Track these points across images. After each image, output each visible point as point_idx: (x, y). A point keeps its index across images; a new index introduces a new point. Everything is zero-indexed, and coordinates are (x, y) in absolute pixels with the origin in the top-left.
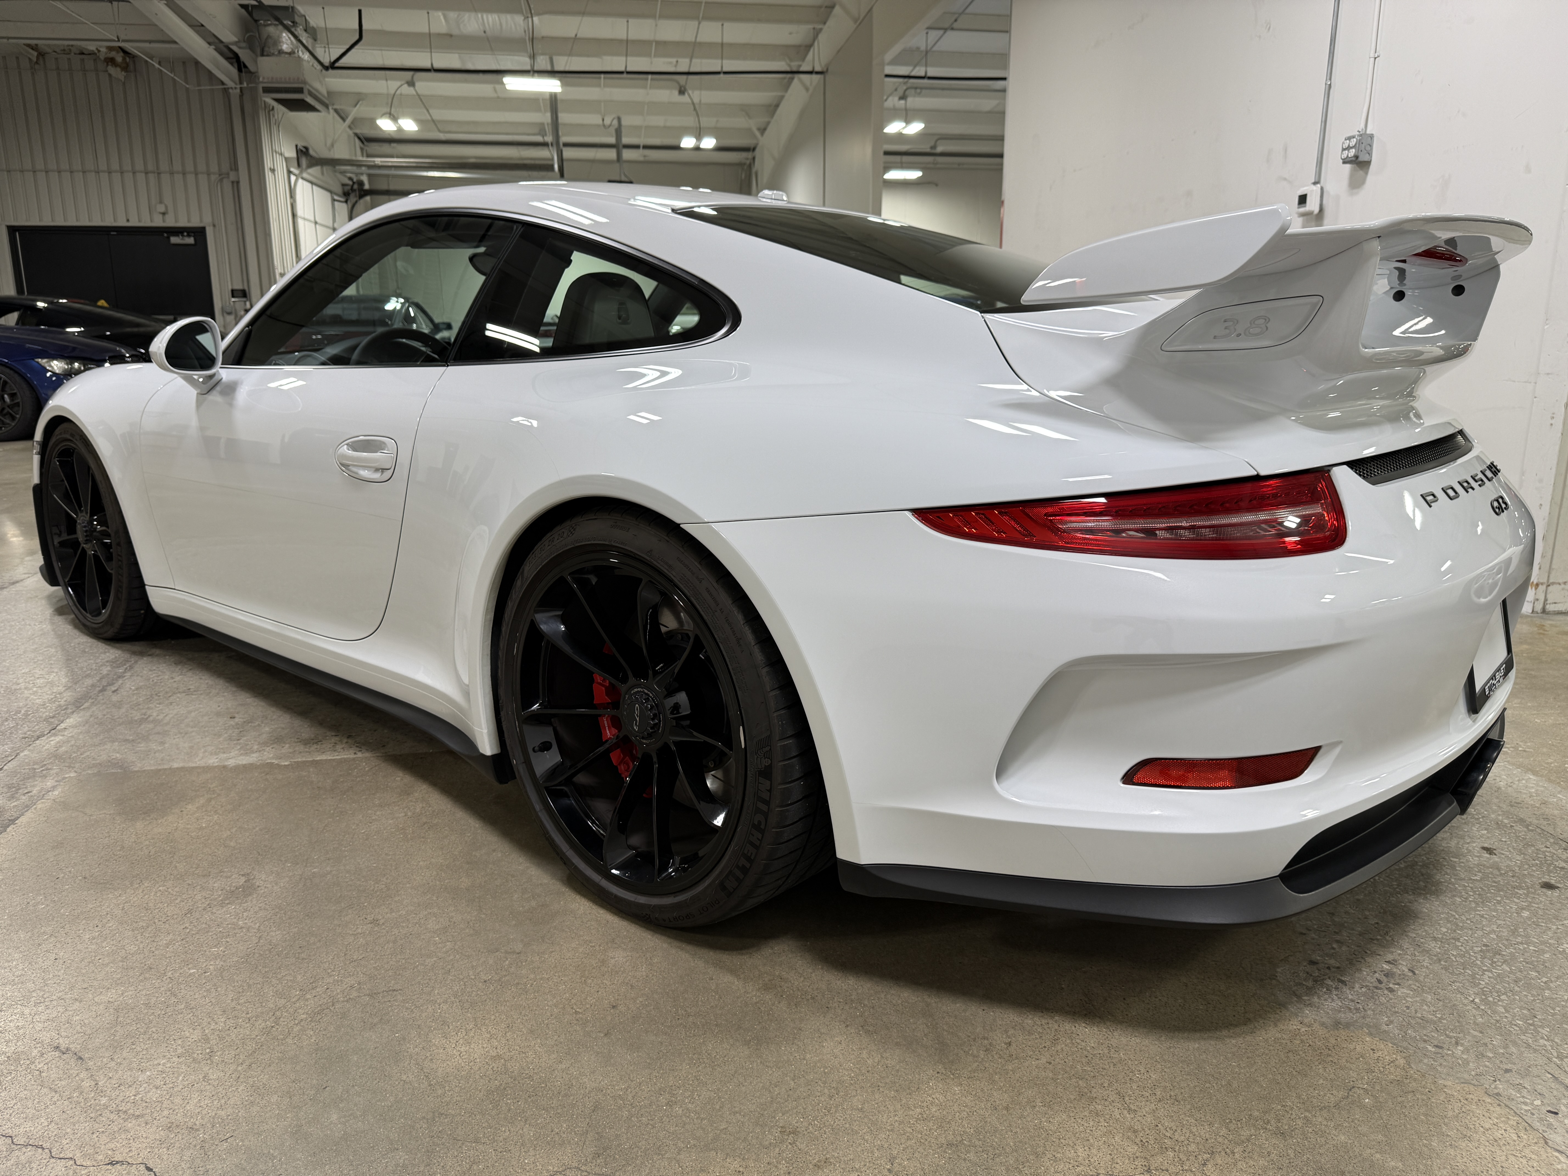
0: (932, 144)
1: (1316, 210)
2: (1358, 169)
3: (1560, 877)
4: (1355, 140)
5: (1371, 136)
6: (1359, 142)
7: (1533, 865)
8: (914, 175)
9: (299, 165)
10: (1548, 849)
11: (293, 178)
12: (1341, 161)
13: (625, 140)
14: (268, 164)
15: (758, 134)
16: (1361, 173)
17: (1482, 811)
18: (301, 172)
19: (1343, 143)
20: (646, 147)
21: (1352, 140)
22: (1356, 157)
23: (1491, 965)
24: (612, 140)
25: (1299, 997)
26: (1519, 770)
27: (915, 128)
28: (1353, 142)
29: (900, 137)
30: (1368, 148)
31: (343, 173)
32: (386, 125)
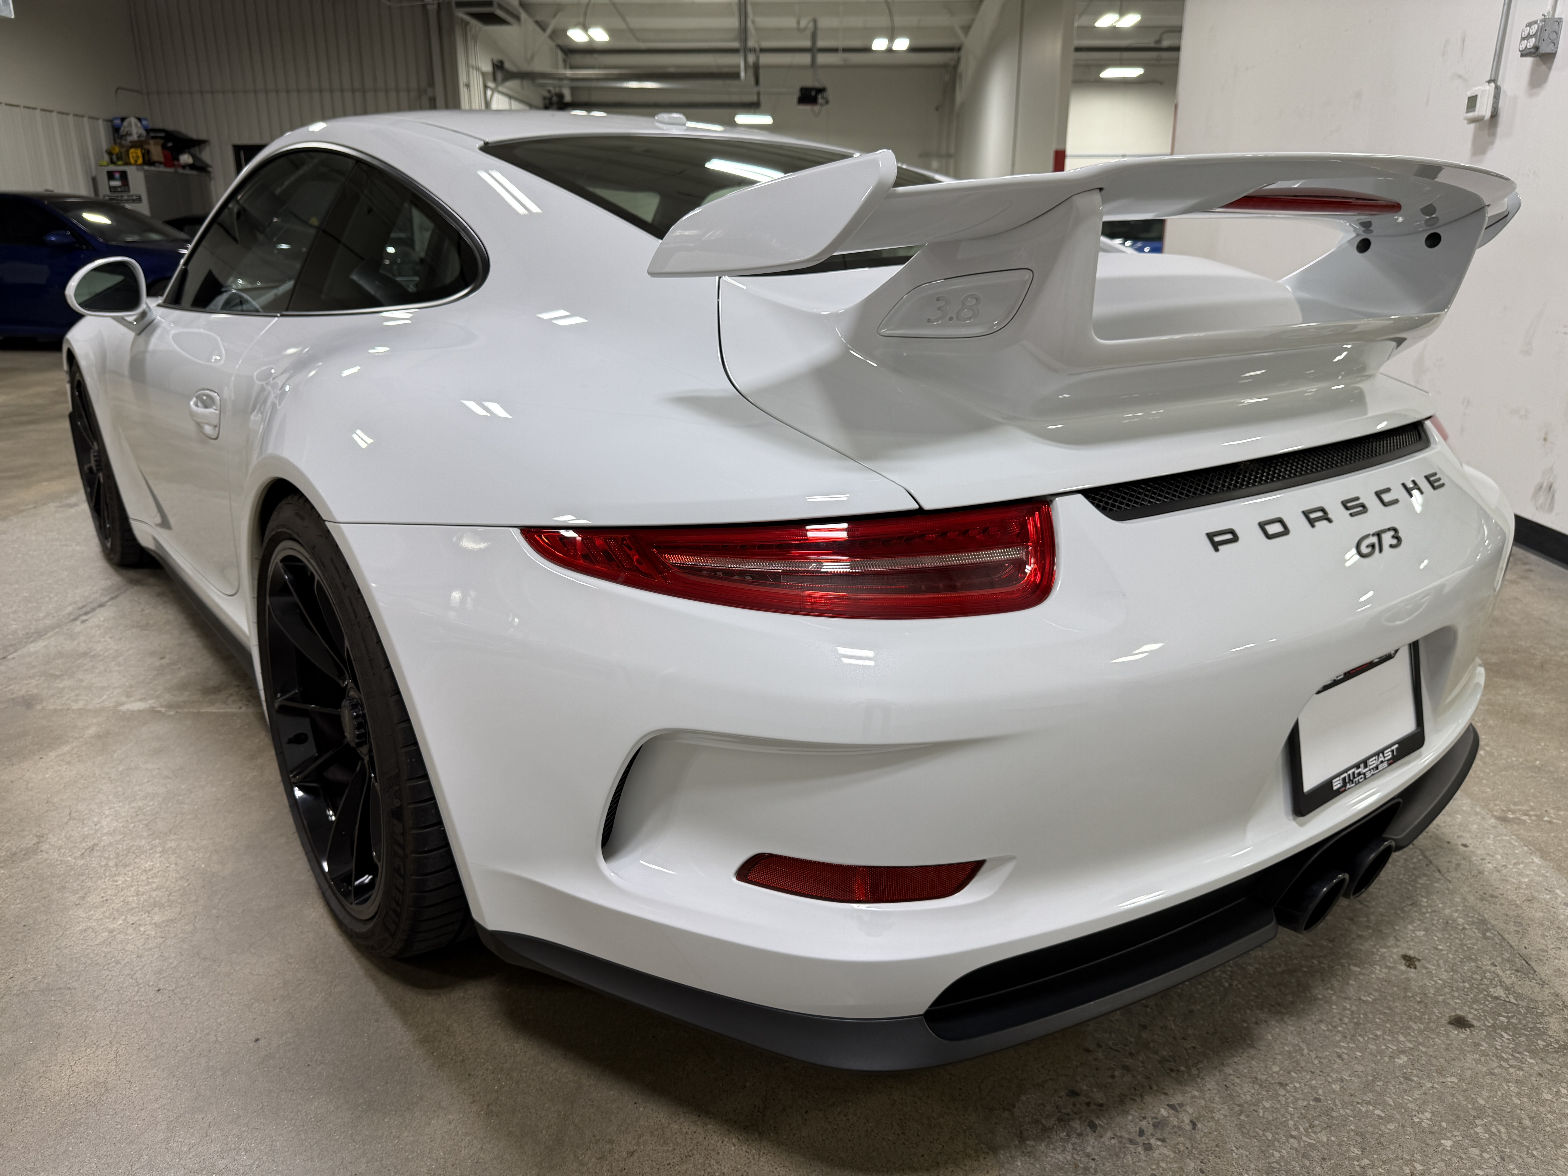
0: (1157, 37)
1: (1488, 115)
2: (1541, 63)
3: (1484, 1011)
4: (1536, 26)
5: (1559, 21)
6: (1542, 29)
7: (1458, 989)
8: (1135, 72)
9: (495, 79)
10: (1493, 968)
11: (489, 93)
12: (1520, 53)
13: (821, 44)
14: (462, 79)
15: (961, 33)
16: (1544, 67)
17: (1438, 902)
18: (497, 86)
19: (1523, 31)
20: (846, 50)
21: (1533, 27)
22: (1536, 48)
23: (1306, 1130)
24: (807, 44)
25: (1022, 1139)
26: (1525, 848)
27: (1131, 20)
28: (1535, 28)
29: (1114, 31)
30: (1553, 36)
31: (543, 86)
32: (577, 36)
